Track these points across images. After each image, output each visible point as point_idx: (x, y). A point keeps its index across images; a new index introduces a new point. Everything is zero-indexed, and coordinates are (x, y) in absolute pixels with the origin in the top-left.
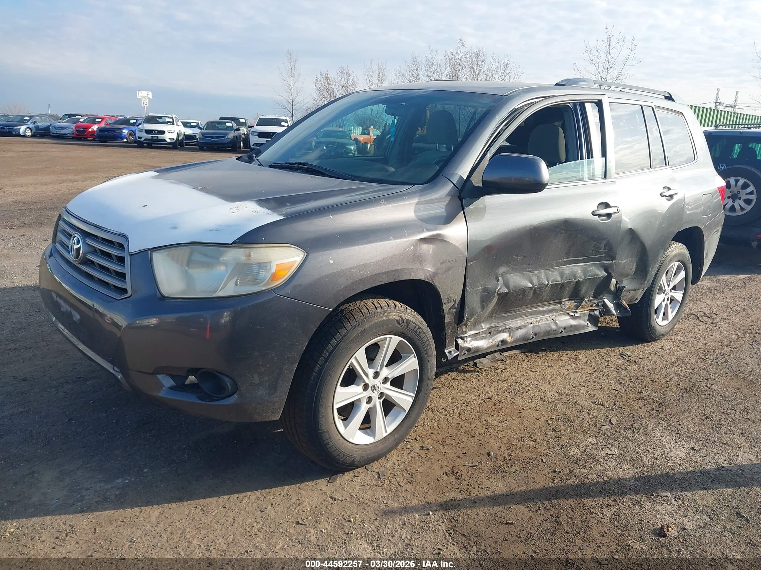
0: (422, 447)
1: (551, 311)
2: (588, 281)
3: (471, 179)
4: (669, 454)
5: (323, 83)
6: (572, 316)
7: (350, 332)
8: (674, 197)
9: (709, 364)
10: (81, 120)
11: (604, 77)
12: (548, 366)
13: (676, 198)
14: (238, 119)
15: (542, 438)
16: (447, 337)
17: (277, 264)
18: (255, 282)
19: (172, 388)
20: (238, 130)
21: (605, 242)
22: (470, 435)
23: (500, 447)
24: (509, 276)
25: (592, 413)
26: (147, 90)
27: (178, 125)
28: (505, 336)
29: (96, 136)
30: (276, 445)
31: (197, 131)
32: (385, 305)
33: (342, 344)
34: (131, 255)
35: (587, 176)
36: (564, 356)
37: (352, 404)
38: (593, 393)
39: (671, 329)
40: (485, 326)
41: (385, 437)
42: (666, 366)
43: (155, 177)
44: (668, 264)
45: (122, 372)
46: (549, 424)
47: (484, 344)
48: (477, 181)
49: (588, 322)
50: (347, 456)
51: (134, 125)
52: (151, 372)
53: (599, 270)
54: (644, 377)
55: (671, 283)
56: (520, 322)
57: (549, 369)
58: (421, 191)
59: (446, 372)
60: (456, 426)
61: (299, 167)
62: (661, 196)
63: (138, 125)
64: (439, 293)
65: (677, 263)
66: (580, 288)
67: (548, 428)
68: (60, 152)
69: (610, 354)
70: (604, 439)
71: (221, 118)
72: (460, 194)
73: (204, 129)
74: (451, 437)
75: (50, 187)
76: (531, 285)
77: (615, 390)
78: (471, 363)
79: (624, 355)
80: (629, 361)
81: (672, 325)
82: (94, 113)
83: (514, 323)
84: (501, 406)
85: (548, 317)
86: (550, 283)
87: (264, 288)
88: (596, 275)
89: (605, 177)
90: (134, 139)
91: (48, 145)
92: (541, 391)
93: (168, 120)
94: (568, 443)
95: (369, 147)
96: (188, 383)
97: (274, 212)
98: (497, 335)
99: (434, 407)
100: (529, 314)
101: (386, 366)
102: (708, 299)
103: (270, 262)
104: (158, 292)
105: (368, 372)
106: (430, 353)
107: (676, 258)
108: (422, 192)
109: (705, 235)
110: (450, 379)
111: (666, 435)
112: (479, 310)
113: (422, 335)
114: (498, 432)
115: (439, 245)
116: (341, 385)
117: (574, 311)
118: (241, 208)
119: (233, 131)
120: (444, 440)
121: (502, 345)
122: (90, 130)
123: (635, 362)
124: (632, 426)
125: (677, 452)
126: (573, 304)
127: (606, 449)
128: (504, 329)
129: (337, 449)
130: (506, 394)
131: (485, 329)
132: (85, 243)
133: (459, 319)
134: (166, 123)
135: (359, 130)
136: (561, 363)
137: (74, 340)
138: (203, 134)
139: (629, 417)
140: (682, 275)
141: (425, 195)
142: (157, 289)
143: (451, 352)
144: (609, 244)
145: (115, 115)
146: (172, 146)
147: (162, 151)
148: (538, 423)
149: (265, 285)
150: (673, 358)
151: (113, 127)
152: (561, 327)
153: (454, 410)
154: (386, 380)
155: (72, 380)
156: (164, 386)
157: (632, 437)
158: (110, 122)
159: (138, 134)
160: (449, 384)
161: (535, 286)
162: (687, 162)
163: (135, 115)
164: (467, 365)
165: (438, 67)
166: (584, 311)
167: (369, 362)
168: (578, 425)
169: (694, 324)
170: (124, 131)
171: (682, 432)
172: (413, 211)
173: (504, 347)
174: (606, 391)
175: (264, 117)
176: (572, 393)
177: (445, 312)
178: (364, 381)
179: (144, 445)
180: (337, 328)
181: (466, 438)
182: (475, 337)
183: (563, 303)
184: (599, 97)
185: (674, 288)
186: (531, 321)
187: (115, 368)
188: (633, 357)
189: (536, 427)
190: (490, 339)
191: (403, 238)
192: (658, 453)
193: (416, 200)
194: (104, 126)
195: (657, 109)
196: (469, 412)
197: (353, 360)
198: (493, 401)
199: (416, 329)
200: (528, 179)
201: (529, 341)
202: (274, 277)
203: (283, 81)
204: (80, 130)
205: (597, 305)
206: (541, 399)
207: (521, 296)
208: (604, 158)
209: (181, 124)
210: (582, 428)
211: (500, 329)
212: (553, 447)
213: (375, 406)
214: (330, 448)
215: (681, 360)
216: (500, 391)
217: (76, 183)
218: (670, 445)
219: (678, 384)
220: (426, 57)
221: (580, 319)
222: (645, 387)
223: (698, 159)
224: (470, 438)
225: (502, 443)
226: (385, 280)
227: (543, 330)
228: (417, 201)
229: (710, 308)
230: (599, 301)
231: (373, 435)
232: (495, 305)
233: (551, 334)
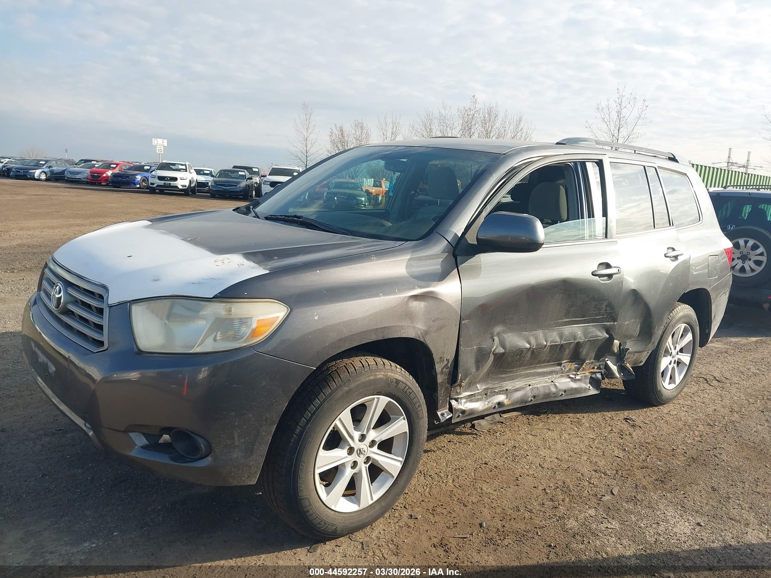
0: (411, 516)
1: (551, 373)
2: (589, 343)
3: (466, 236)
4: (674, 529)
5: (337, 135)
6: (573, 378)
7: (335, 391)
8: (679, 257)
9: (718, 431)
10: (96, 166)
11: (616, 135)
12: (549, 429)
13: (680, 259)
14: (251, 168)
15: (538, 508)
16: (440, 398)
17: (258, 320)
18: (235, 338)
19: (144, 447)
20: (251, 179)
21: (606, 303)
22: (462, 504)
23: (494, 518)
24: (505, 336)
25: (592, 482)
26: (163, 138)
27: (191, 172)
28: (501, 398)
29: (110, 181)
30: (257, 509)
31: (209, 179)
32: (373, 363)
33: (326, 405)
34: (111, 307)
35: (588, 235)
36: (566, 419)
37: (336, 468)
38: (594, 460)
39: (679, 394)
40: (481, 387)
41: (370, 505)
42: (673, 433)
43: (147, 227)
44: (674, 326)
45: (93, 428)
46: (547, 493)
47: (480, 407)
48: (471, 239)
49: (589, 385)
50: (329, 525)
51: (148, 172)
52: (123, 429)
53: (600, 331)
54: (649, 443)
55: (677, 345)
56: (518, 383)
57: (550, 433)
58: (414, 247)
59: (442, 433)
60: (449, 493)
61: (294, 219)
62: (666, 257)
63: (152, 172)
64: (431, 352)
65: (684, 325)
66: (581, 350)
67: (546, 497)
68: (71, 196)
69: (614, 418)
70: (605, 511)
71: (235, 167)
72: (454, 251)
73: (217, 177)
74: (442, 505)
75: (57, 231)
76: (529, 346)
77: (618, 457)
78: (469, 425)
79: (628, 419)
80: (633, 426)
81: (679, 389)
82: (109, 159)
83: (512, 384)
84: (497, 472)
85: (547, 379)
86: (549, 344)
87: (244, 345)
88: (597, 336)
89: (606, 237)
90: (147, 185)
91: (61, 189)
92: (540, 457)
93: (181, 167)
94: (566, 514)
95: (380, 199)
96: (162, 442)
97: (260, 266)
98: (494, 397)
99: (427, 472)
100: (527, 376)
101: (373, 429)
102: (717, 362)
103: (251, 318)
104: (135, 346)
105: (353, 434)
106: (421, 415)
107: (682, 320)
108: (414, 249)
109: (713, 296)
110: (446, 441)
111: (670, 509)
112: (474, 370)
113: (412, 396)
114: (493, 501)
115: (432, 302)
116: (324, 448)
117: (575, 373)
118: (226, 261)
119: (245, 180)
120: (435, 508)
121: (499, 407)
122: (104, 175)
123: (640, 427)
124: (635, 497)
125: (682, 528)
126: (574, 366)
127: (607, 522)
128: (501, 391)
129: (317, 517)
130: (503, 459)
131: (481, 391)
132: (66, 292)
133: (453, 379)
134: (179, 170)
135: (371, 181)
136: (563, 426)
137: (49, 393)
138: (215, 182)
139: (632, 487)
140: (689, 337)
141: (416, 251)
142: (134, 344)
143: (444, 414)
144: (610, 305)
145: (130, 161)
146: (183, 193)
147: (174, 197)
148: (535, 491)
149: (245, 341)
150: (680, 424)
151: (126, 173)
152: (562, 390)
153: (448, 476)
154: (373, 443)
155: (52, 432)
156: (136, 445)
157: (634, 510)
158: (124, 168)
159: (151, 180)
160: (445, 446)
161: (533, 346)
162: (693, 222)
163: (150, 161)
164: (465, 427)
165: (452, 122)
166: (585, 373)
167: (354, 424)
168: (577, 494)
169: (703, 388)
170: (137, 177)
171: (688, 506)
172: (404, 267)
173: (501, 409)
174: (609, 458)
175: (277, 167)
176: (573, 459)
177: (437, 371)
178: (349, 445)
179: (118, 505)
180: (321, 386)
181: (459, 507)
182: (470, 398)
183: (563, 365)
184: (600, 157)
185: (681, 351)
186: (529, 383)
187: (87, 424)
188: (638, 422)
189: (532, 496)
190: (486, 401)
191: (393, 295)
192: (662, 528)
193: (407, 257)
194: (119, 171)
195: (660, 170)
196: (464, 478)
197: (337, 422)
198: (489, 466)
199: (406, 389)
200: (524, 238)
201: (527, 404)
202: (254, 333)
203: (298, 133)
204: (94, 176)
205: (599, 368)
206: (540, 465)
207: (518, 356)
208: (605, 218)
209: (194, 171)
210: (581, 498)
211: (497, 391)
212: (550, 519)
213: (360, 471)
214: (310, 515)
215: (689, 426)
216: (498, 456)
217: (83, 228)
218: (675, 520)
219: (685, 453)
220: (440, 112)
221: (581, 382)
222: (650, 455)
223: (703, 220)
224: (462, 507)
225: (496, 513)
226: (374, 338)
227: (542, 391)
228: (409, 257)
229: (720, 372)
230: (601, 363)
231: (358, 502)
232: (491, 365)
233: (551, 397)
